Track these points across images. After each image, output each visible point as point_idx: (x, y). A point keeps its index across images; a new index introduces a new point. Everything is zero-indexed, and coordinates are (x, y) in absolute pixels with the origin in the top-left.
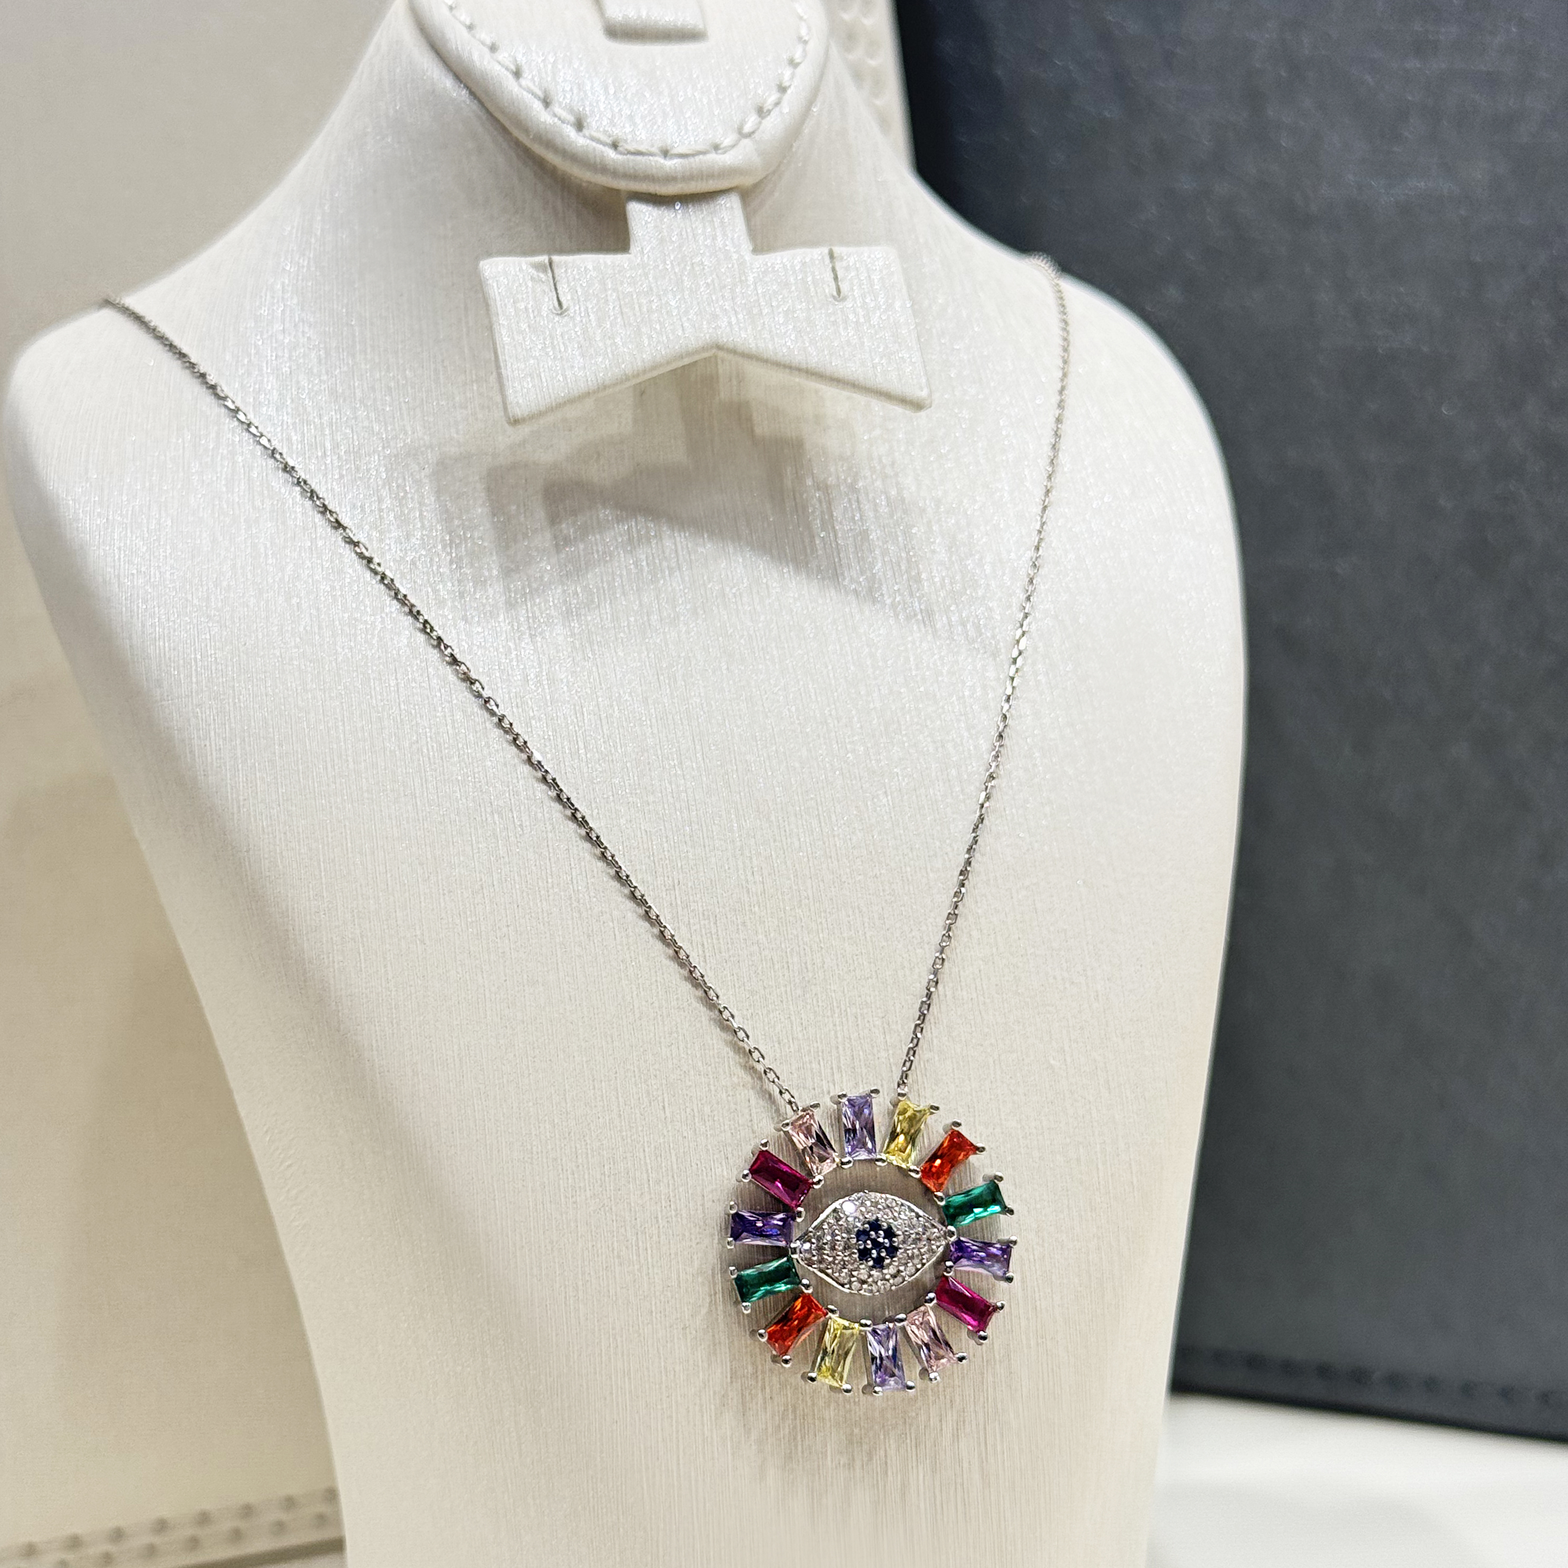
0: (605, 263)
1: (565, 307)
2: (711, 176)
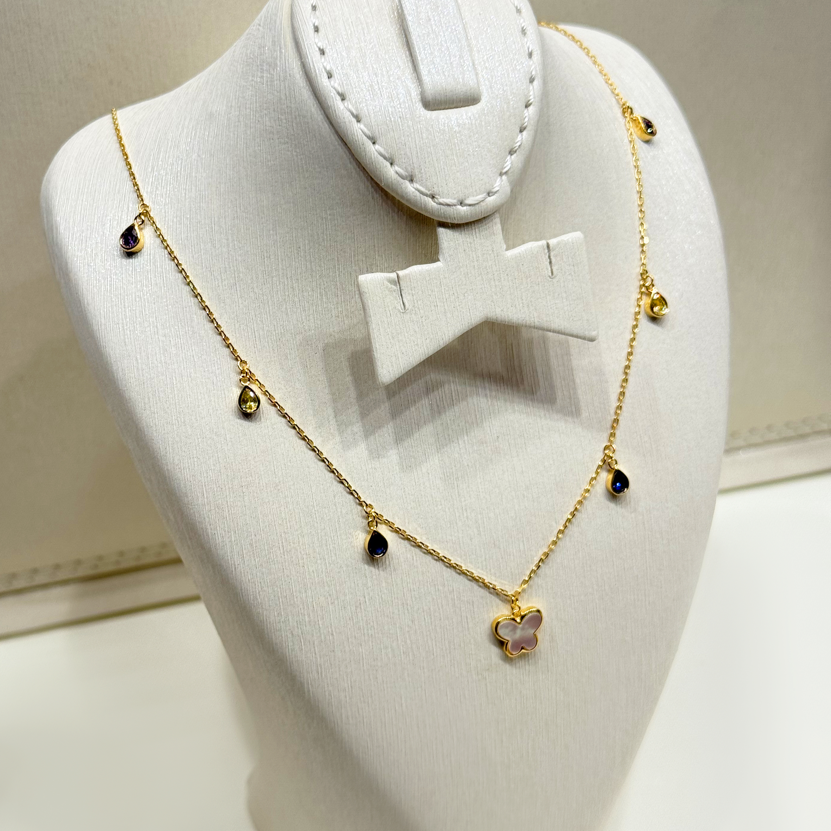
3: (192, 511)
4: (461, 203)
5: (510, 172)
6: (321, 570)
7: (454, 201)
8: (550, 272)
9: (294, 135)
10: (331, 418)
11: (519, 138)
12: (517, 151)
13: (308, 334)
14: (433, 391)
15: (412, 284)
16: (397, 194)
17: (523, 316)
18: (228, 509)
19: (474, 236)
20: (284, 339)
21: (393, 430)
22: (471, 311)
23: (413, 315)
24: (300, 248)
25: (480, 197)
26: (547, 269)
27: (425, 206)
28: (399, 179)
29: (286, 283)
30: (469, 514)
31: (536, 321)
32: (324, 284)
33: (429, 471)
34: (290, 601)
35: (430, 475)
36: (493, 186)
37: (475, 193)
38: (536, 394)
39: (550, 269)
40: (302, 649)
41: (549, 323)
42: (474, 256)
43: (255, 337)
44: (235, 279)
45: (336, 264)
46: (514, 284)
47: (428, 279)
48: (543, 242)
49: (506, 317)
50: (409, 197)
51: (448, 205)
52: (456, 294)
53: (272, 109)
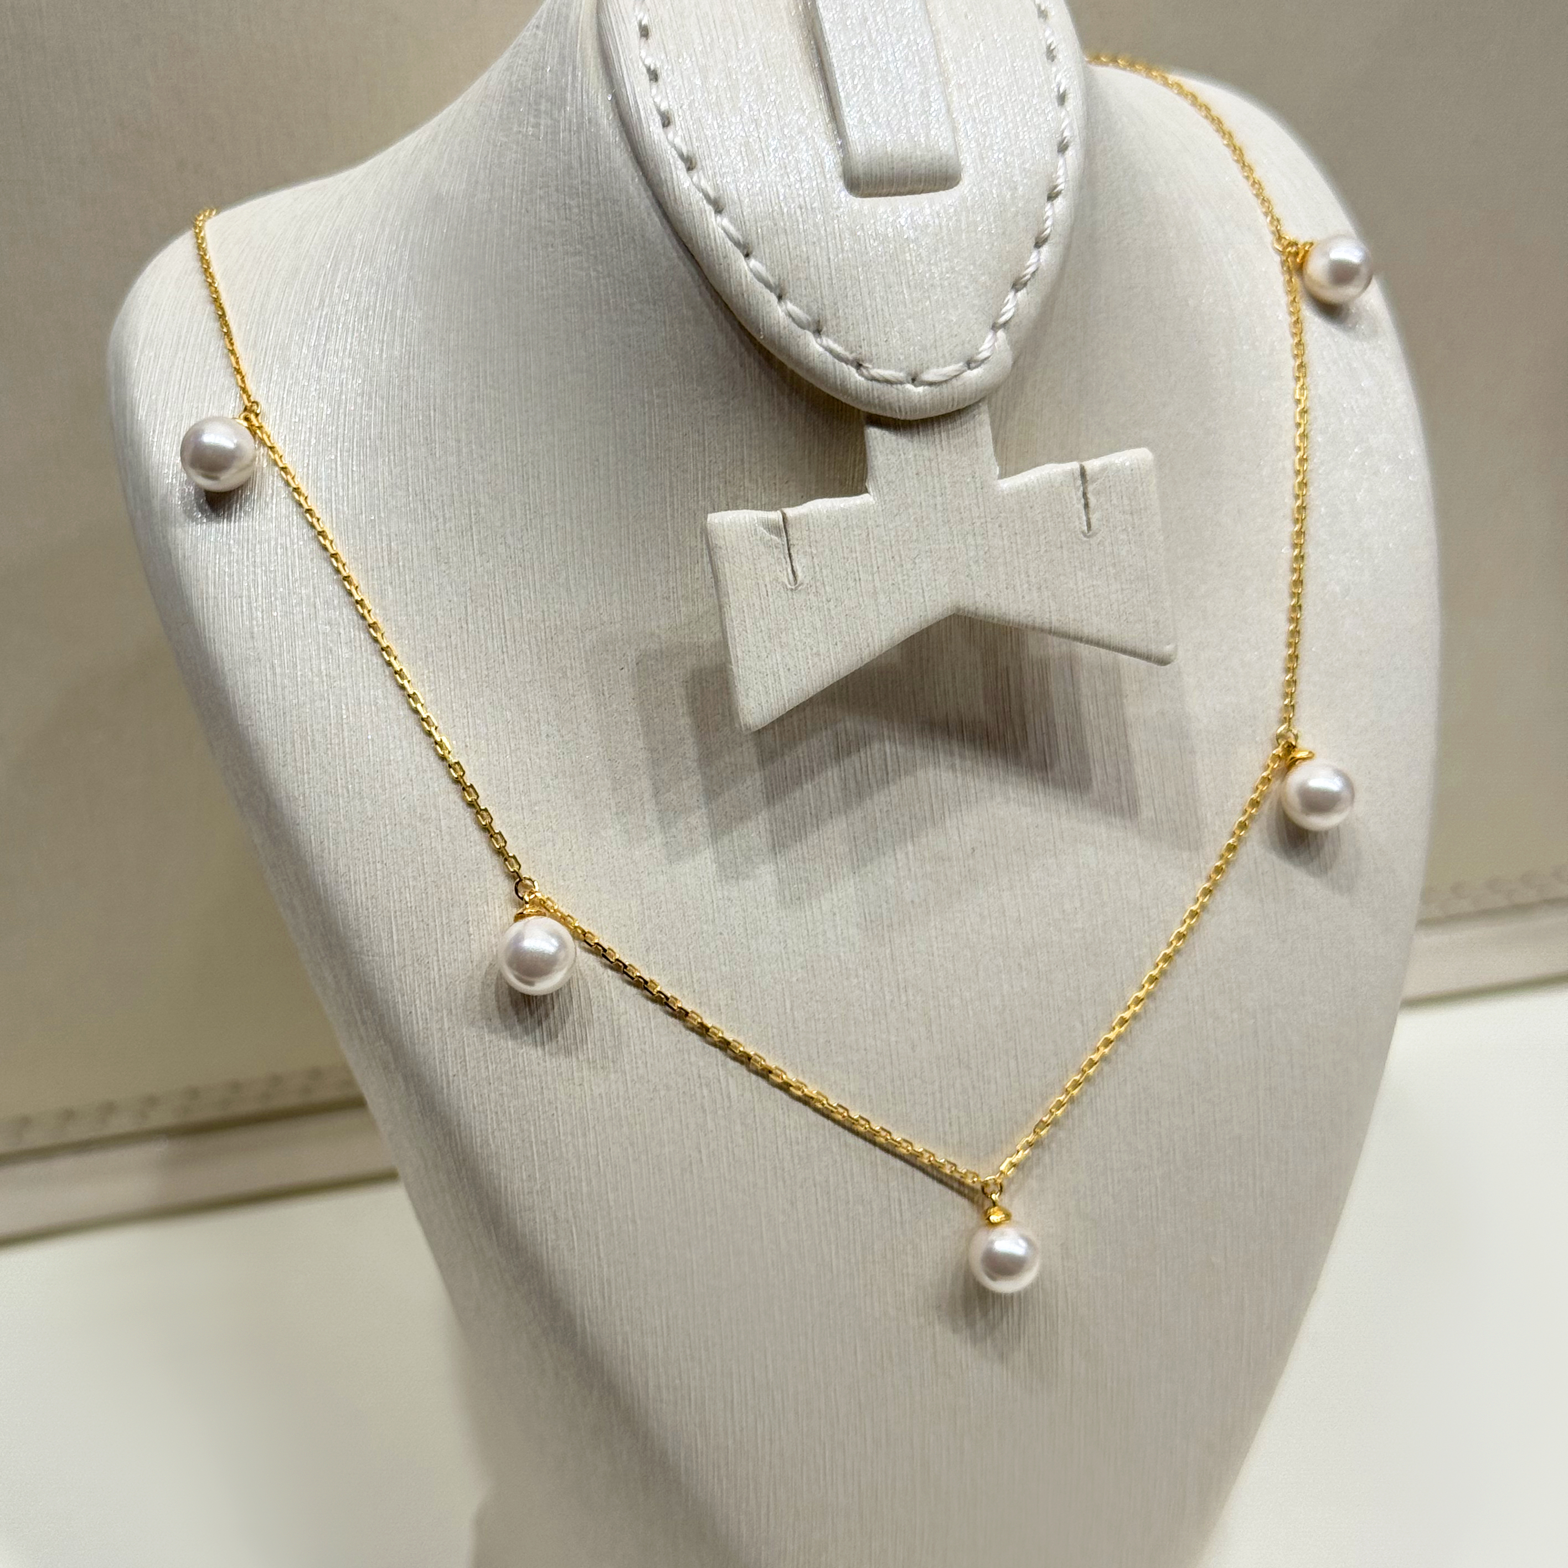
3: (368, 967)
4: (913, 380)
5: (1012, 323)
6: (615, 1093)
7: (901, 375)
8: (1085, 523)
9: (593, 238)
10: (647, 796)
11: (1033, 258)
12: (1029, 283)
13: (608, 630)
14: (849, 754)
15: (812, 533)
16: (789, 356)
17: (1028, 608)
18: (439, 965)
19: (938, 447)
20: (561, 638)
21: (768, 826)
22: (926, 594)
23: (811, 596)
24: (598, 460)
25: (951, 369)
26: (1080, 518)
27: (843, 381)
28: (794, 327)
29: (568, 529)
30: (911, 998)
31: (1054, 618)
32: (642, 534)
33: (836, 910)
34: (553, 1152)
35: (838, 918)
36: (977, 349)
37: (941, 361)
38: (1052, 766)
39: (1084, 518)
40: (574, 1248)
41: (1079, 624)
42: (937, 486)
43: (505, 632)
44: (471, 519)
45: (668, 495)
46: (1014, 545)
47: (843, 525)
48: (1075, 466)
49: (995, 608)
50: (811, 364)
51: (888, 382)
52: (897, 558)
53: (553, 189)
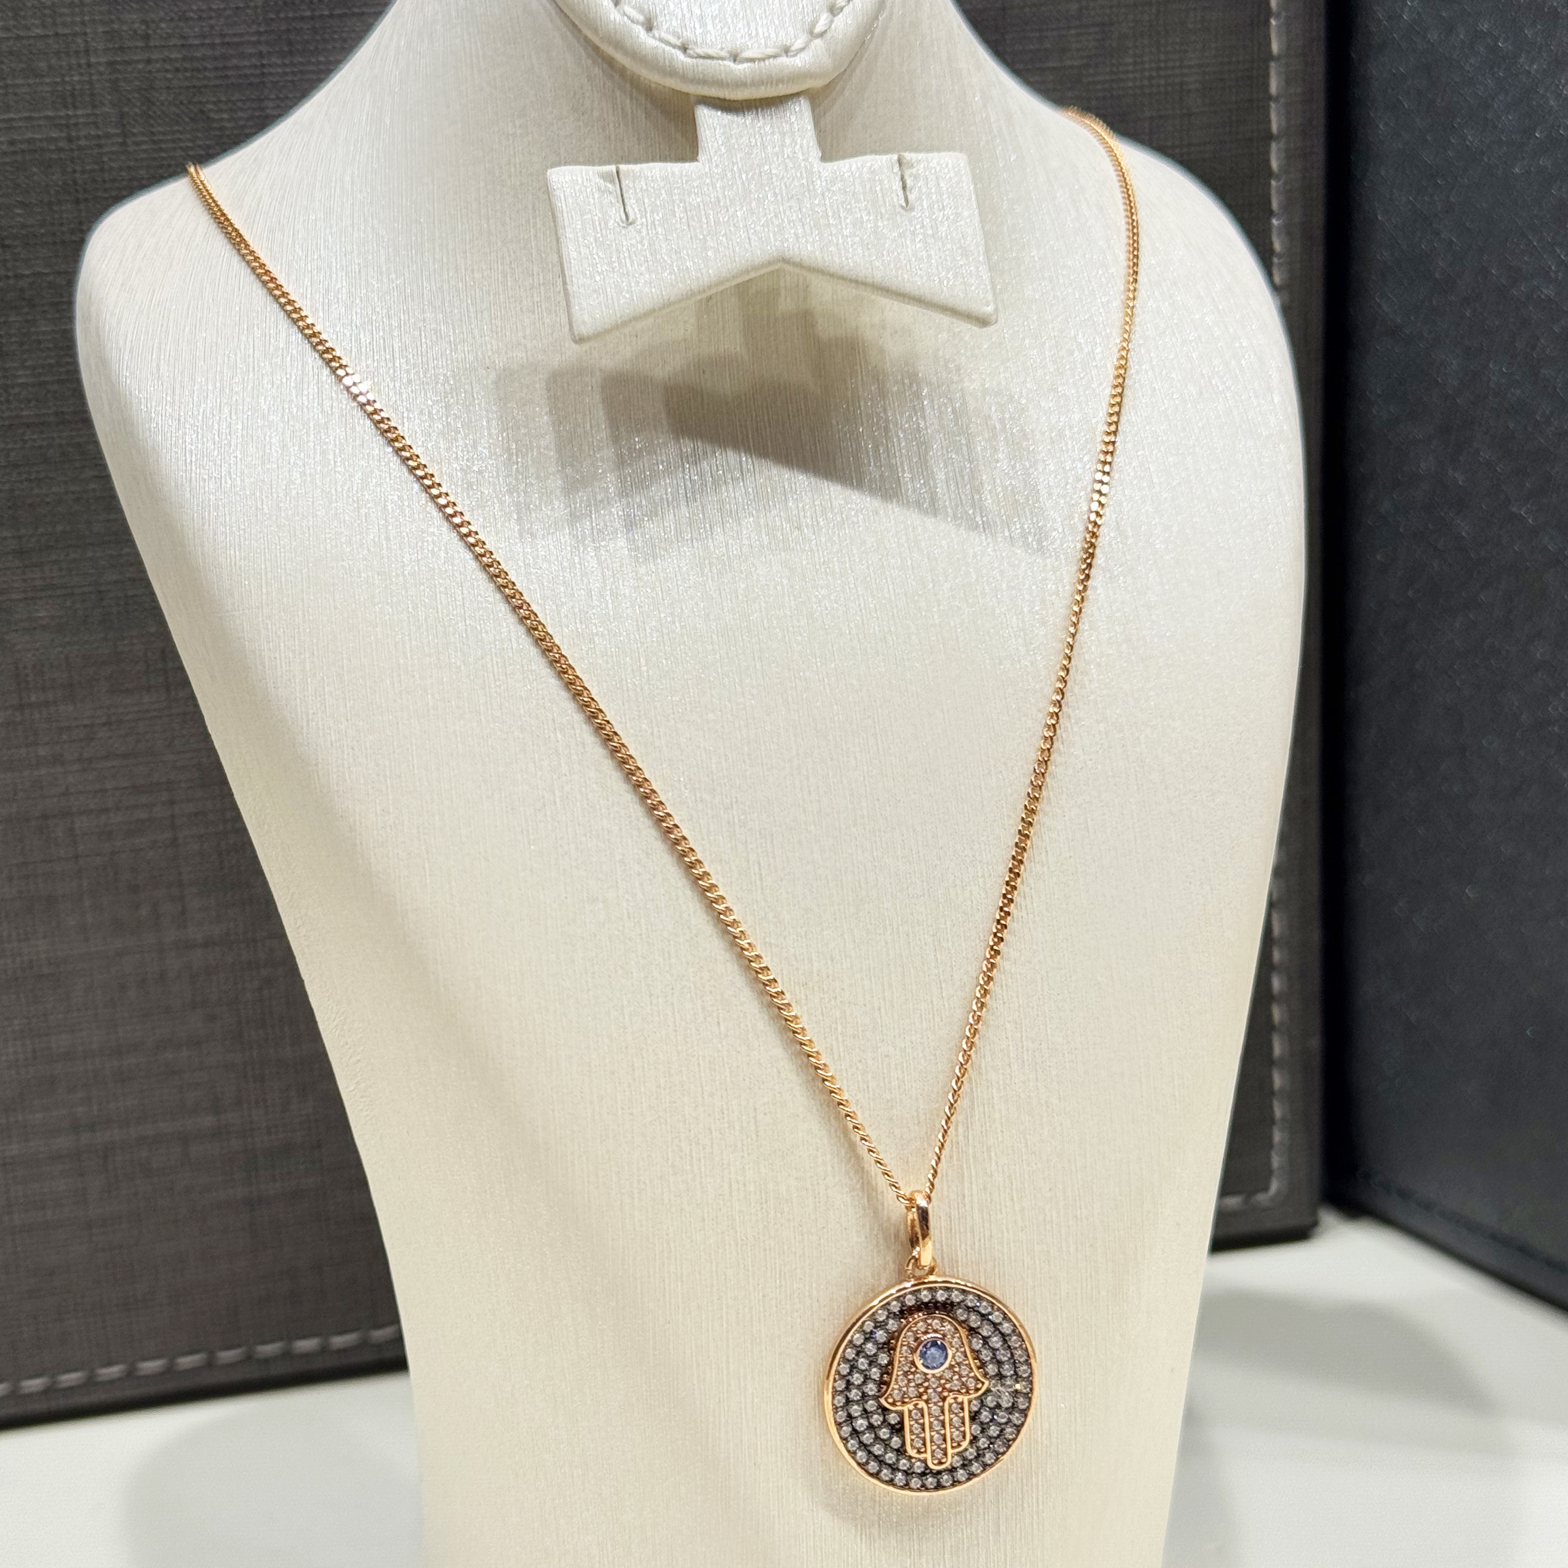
0: (673, 173)
1: (630, 220)
2: (780, 81)
